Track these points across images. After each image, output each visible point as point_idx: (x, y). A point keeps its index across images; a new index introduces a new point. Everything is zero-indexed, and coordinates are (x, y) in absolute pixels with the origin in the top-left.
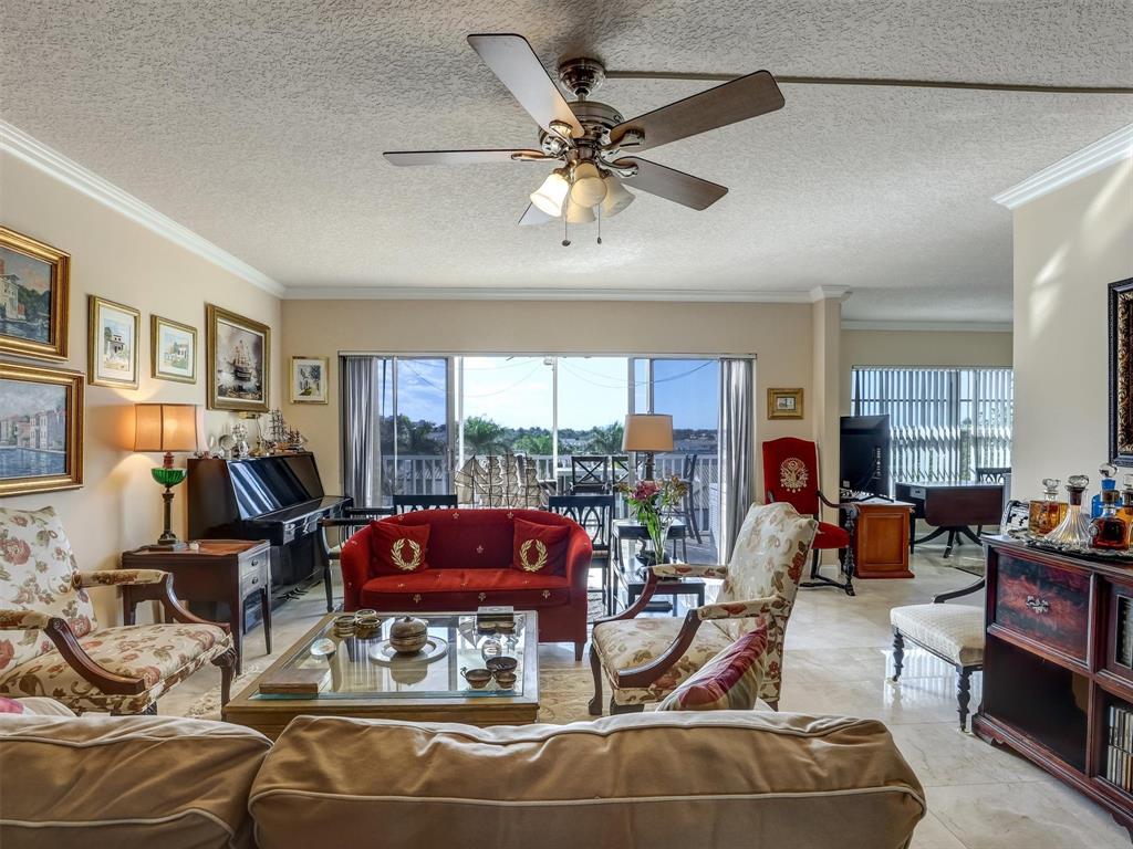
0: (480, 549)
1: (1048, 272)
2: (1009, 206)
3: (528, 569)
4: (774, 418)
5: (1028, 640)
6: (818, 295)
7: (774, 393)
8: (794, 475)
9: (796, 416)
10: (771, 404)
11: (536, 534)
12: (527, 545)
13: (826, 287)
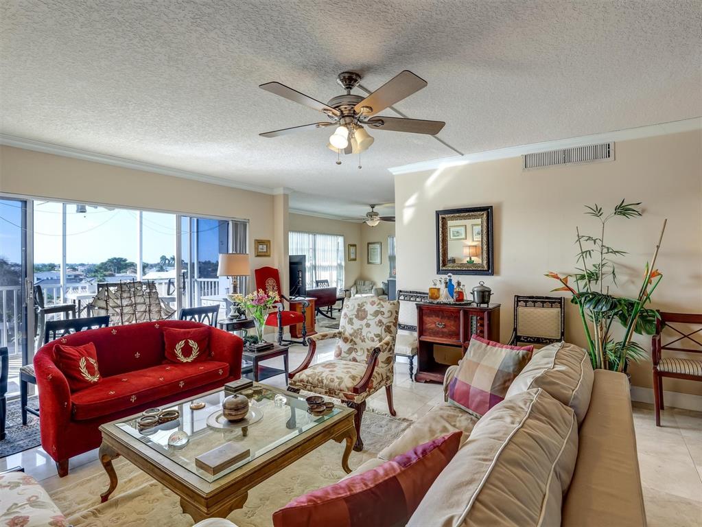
0: (138, 355)
1: (412, 200)
2: (394, 174)
3: (185, 360)
4: (258, 256)
5: (437, 338)
6: (280, 191)
7: (259, 242)
8: (271, 287)
9: (266, 255)
10: (257, 249)
11: (185, 336)
12: (182, 343)
13: (286, 188)
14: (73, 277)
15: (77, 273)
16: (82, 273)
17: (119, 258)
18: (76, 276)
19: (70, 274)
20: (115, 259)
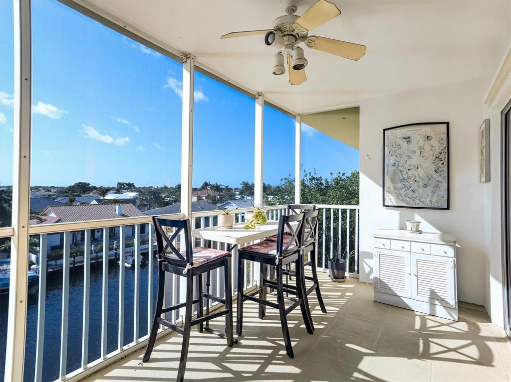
14: (47, 196)
15: (50, 193)
16: (55, 194)
17: (84, 183)
18: (50, 196)
19: (44, 194)
20: (81, 183)
